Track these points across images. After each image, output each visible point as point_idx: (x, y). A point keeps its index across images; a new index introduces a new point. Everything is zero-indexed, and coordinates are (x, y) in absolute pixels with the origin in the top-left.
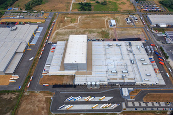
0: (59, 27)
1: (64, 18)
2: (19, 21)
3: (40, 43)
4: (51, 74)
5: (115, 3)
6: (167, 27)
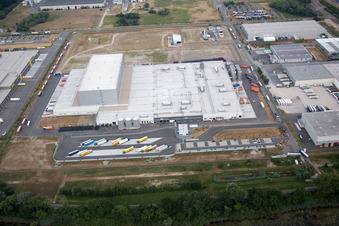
0: (76, 52)
1: (87, 38)
2: (5, 47)
3: (41, 76)
4: (58, 115)
5: (186, 12)
6: (277, 41)
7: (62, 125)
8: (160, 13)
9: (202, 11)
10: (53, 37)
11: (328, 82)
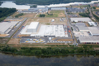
1: (32, 19)
2: (12, 20)
3: (19, 26)
7: (22, 36)
8: (51, 15)
9: (61, 15)
10: (23, 19)
11: (88, 31)
